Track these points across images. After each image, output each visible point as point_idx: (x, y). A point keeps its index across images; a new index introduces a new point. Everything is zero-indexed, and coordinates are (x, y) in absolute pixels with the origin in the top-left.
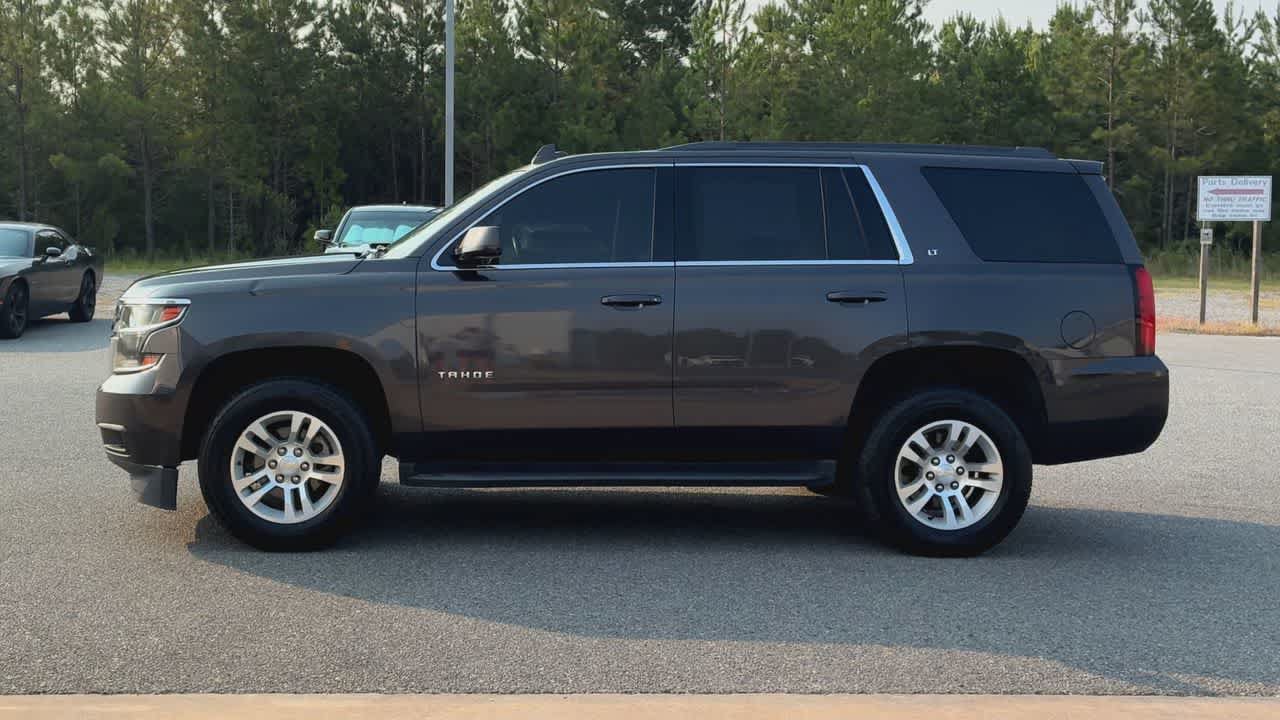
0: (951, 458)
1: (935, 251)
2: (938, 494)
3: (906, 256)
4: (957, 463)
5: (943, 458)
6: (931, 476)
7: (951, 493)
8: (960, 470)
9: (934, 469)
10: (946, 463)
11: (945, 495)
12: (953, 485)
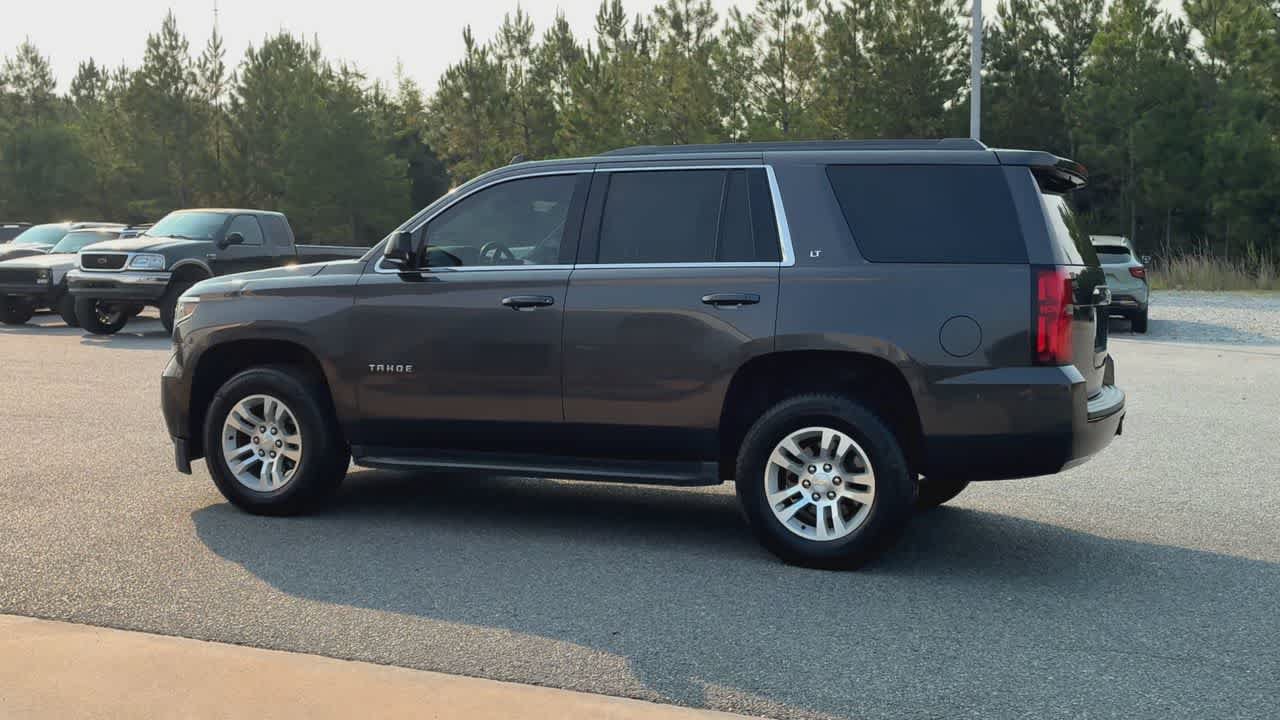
0: (827, 467)
1: (818, 253)
2: (814, 502)
3: (788, 258)
4: (834, 473)
5: (820, 467)
6: (808, 485)
7: (828, 503)
8: (837, 480)
9: (810, 477)
10: (823, 471)
11: (821, 505)
12: (830, 495)
